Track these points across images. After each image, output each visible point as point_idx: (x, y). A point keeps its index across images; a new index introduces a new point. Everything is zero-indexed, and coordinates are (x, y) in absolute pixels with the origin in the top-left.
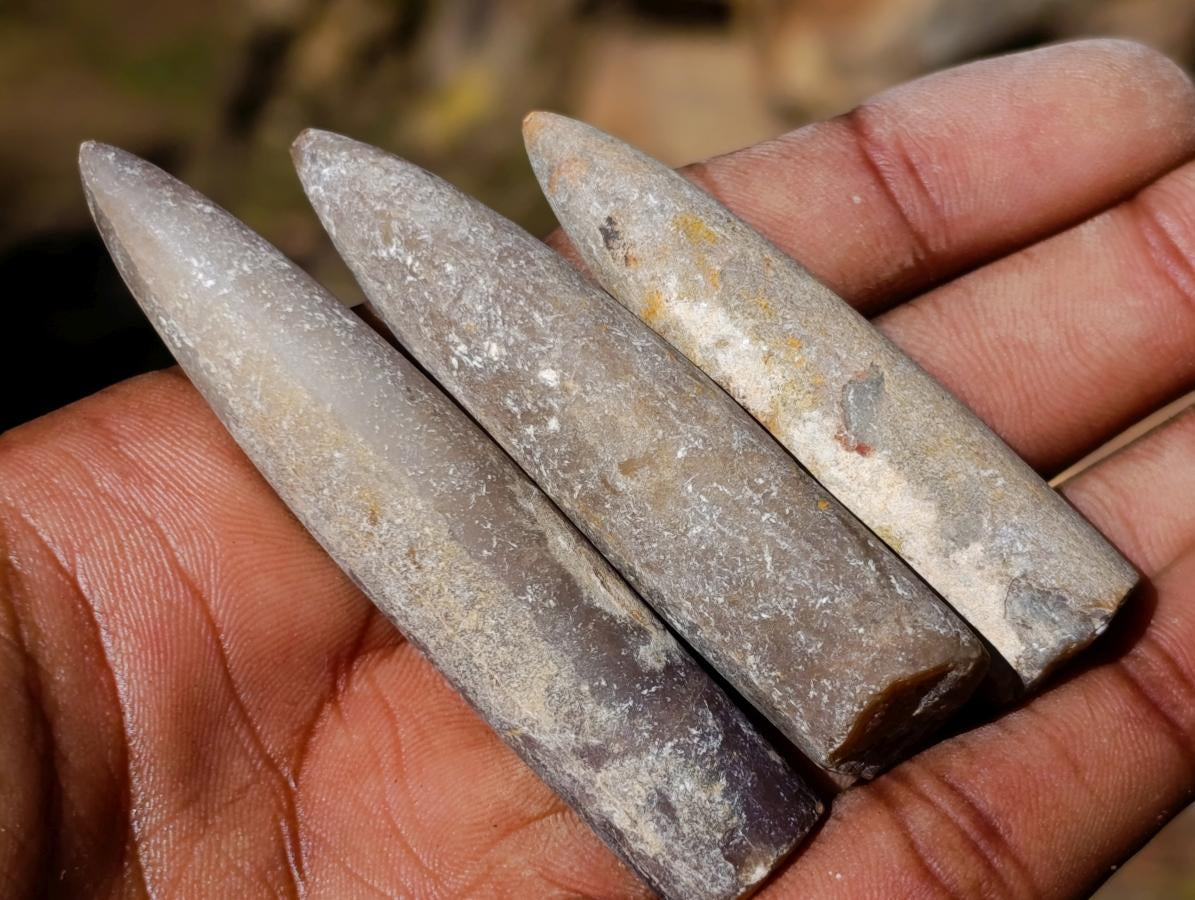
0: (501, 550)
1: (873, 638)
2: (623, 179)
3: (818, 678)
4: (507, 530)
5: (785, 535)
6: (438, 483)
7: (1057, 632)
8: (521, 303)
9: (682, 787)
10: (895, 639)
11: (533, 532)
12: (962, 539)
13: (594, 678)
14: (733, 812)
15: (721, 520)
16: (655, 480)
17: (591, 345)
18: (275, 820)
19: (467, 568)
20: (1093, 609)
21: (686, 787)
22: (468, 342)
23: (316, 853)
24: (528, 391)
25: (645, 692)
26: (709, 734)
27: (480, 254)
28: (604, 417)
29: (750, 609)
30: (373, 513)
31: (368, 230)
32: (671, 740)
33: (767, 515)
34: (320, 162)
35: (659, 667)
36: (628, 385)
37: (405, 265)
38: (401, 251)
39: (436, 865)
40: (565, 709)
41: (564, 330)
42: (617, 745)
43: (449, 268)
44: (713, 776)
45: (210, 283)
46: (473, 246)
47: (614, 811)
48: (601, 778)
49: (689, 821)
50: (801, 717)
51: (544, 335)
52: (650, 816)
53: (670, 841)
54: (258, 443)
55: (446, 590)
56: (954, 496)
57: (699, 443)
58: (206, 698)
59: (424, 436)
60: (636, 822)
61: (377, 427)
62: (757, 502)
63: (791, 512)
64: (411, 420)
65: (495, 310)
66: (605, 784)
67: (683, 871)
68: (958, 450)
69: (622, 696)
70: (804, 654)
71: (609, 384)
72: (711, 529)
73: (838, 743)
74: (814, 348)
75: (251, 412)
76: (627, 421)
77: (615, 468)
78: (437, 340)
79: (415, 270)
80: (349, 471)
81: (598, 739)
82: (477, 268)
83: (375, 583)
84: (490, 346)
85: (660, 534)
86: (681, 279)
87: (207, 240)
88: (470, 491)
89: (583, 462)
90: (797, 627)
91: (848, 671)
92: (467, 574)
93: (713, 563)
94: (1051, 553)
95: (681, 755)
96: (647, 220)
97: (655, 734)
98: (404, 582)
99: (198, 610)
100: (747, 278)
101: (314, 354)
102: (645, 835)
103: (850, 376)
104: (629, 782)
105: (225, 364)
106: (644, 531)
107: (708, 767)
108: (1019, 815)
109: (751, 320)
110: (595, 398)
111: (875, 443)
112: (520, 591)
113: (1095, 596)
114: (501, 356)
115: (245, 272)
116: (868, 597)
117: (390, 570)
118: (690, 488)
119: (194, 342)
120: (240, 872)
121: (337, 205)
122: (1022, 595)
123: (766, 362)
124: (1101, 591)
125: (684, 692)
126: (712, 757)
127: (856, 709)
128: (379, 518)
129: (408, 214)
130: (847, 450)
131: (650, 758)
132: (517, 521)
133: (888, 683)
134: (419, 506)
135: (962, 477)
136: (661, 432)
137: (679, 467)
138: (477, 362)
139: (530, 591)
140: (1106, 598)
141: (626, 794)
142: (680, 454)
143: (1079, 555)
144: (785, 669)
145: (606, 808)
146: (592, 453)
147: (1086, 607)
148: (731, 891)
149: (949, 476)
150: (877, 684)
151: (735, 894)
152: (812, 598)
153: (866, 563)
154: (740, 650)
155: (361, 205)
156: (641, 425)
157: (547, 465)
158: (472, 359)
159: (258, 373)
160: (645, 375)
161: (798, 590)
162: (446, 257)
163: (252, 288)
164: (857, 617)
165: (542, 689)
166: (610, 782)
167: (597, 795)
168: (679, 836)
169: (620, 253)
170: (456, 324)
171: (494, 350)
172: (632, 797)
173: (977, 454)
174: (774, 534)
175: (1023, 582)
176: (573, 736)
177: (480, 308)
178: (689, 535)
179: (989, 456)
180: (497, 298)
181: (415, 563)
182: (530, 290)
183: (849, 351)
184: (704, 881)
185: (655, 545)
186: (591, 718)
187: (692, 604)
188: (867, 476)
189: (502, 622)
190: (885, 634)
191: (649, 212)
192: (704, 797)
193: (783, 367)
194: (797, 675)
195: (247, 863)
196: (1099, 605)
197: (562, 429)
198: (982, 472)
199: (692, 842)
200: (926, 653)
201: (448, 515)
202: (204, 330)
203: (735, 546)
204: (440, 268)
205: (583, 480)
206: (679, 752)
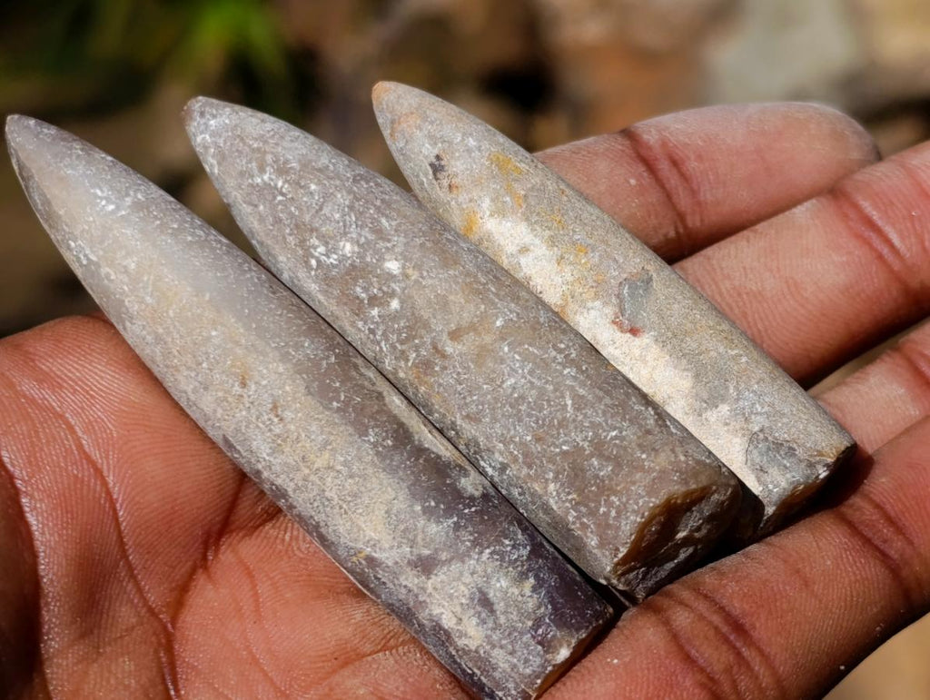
0: (347, 403)
1: (653, 462)
2: (449, 127)
3: (608, 496)
4: (353, 388)
5: (583, 385)
6: (296, 352)
7: (788, 476)
8: (372, 211)
9: (498, 585)
10: (671, 463)
11: (373, 391)
12: (712, 401)
13: (426, 500)
14: (540, 603)
15: (531, 373)
16: (477, 343)
17: (427, 243)
18: (156, 652)
19: (320, 416)
20: (818, 458)
21: (502, 585)
22: (326, 244)
23: (189, 677)
24: (375, 279)
25: (466, 511)
26: (519, 545)
27: (338, 176)
28: (437, 296)
29: (553, 444)
30: (244, 378)
31: (247, 163)
32: (488, 547)
33: (568, 370)
34: (208, 116)
35: (477, 494)
36: (457, 273)
37: (276, 187)
38: (273, 177)
39: (287, 686)
40: (402, 527)
41: (405, 232)
42: (445, 554)
43: (313, 187)
44: (523, 576)
45: (111, 207)
46: (332, 172)
47: (443, 613)
48: (432, 584)
49: (505, 613)
50: (592, 532)
51: (389, 235)
52: (472, 612)
53: (489, 632)
54: (149, 334)
55: (303, 436)
56: (707, 368)
57: (513, 316)
58: (102, 553)
59: (285, 318)
60: (461, 619)
61: (247, 311)
62: (560, 360)
63: (587, 368)
64: (273, 306)
65: (350, 217)
66: (435, 589)
67: (500, 657)
68: (711, 334)
69: (449, 512)
70: (597, 476)
71: (442, 271)
72: (523, 380)
73: (623, 551)
74: (597, 254)
75: (143, 307)
76: (457, 298)
77: (445, 337)
78: (300, 246)
79: (284, 190)
80: (224, 345)
81: (429, 550)
82: (336, 187)
83: (245, 440)
84: (344, 246)
85: (480, 388)
86: (492, 200)
87: (109, 177)
88: (322, 359)
89: (418, 334)
90: (592, 455)
91: (633, 488)
92: (321, 421)
93: (523, 408)
94: (784, 414)
95: (497, 560)
96: (467, 157)
97: (475, 543)
98: (269, 434)
99: (99, 483)
100: (545, 201)
101: (196, 257)
102: (469, 630)
103: (625, 276)
104: (455, 584)
105: (123, 270)
106: (467, 386)
107: (519, 569)
108: (762, 616)
109: (547, 231)
110: (430, 282)
111: (645, 326)
112: (363, 433)
113: (819, 448)
114: (353, 252)
115: (140, 199)
116: (648, 432)
117: (258, 426)
118: (506, 349)
119: (97, 256)
120: (127, 687)
121: (221, 147)
122: (760, 446)
123: (558, 264)
124: (824, 444)
125: (498, 513)
126: (522, 562)
127: (639, 520)
128: (248, 382)
129: (280, 149)
130: (622, 332)
131: (472, 562)
132: (360, 382)
133: (665, 497)
134: (281, 369)
135: (713, 354)
136: (483, 307)
137: (498, 333)
138: (333, 259)
139: (372, 433)
140: (827, 450)
141: (452, 594)
142: (498, 323)
143: (806, 417)
144: (580, 491)
145: (436, 611)
146: (426, 326)
147: (811, 456)
148: (540, 669)
149: (703, 352)
150: (657, 498)
151: (544, 672)
152: (604, 431)
153: (647, 408)
154: (543, 481)
155: (241, 145)
156: (466, 302)
157: (387, 340)
158: (329, 257)
159: (149, 274)
160: (471, 267)
161: (594, 426)
162: (310, 179)
163: (145, 210)
164: (640, 446)
165: (383, 512)
166: (439, 586)
167: (428, 601)
168: (497, 626)
169: (445, 183)
170: (317, 230)
171: (348, 248)
172: (457, 597)
173: (726, 338)
174: (574, 384)
175: (761, 436)
176: (408, 549)
177: (337, 216)
178: (504, 386)
179: (736, 341)
180: (351, 208)
181: (277, 416)
182: (378, 203)
183: (626, 257)
184: (519, 664)
185: (475, 398)
186: (423, 532)
187: (504, 445)
188: (637, 352)
189: (349, 458)
190: (663, 460)
191: (469, 151)
192: (516, 592)
193: (572, 267)
194: (591, 495)
195: (133, 681)
196: (823, 455)
197: (402, 307)
198: (729, 351)
199: (508, 630)
200: (696, 475)
201: (304, 376)
202: (106, 244)
203: (542, 392)
204: (305, 187)
205: (417, 350)
206: (496, 557)
